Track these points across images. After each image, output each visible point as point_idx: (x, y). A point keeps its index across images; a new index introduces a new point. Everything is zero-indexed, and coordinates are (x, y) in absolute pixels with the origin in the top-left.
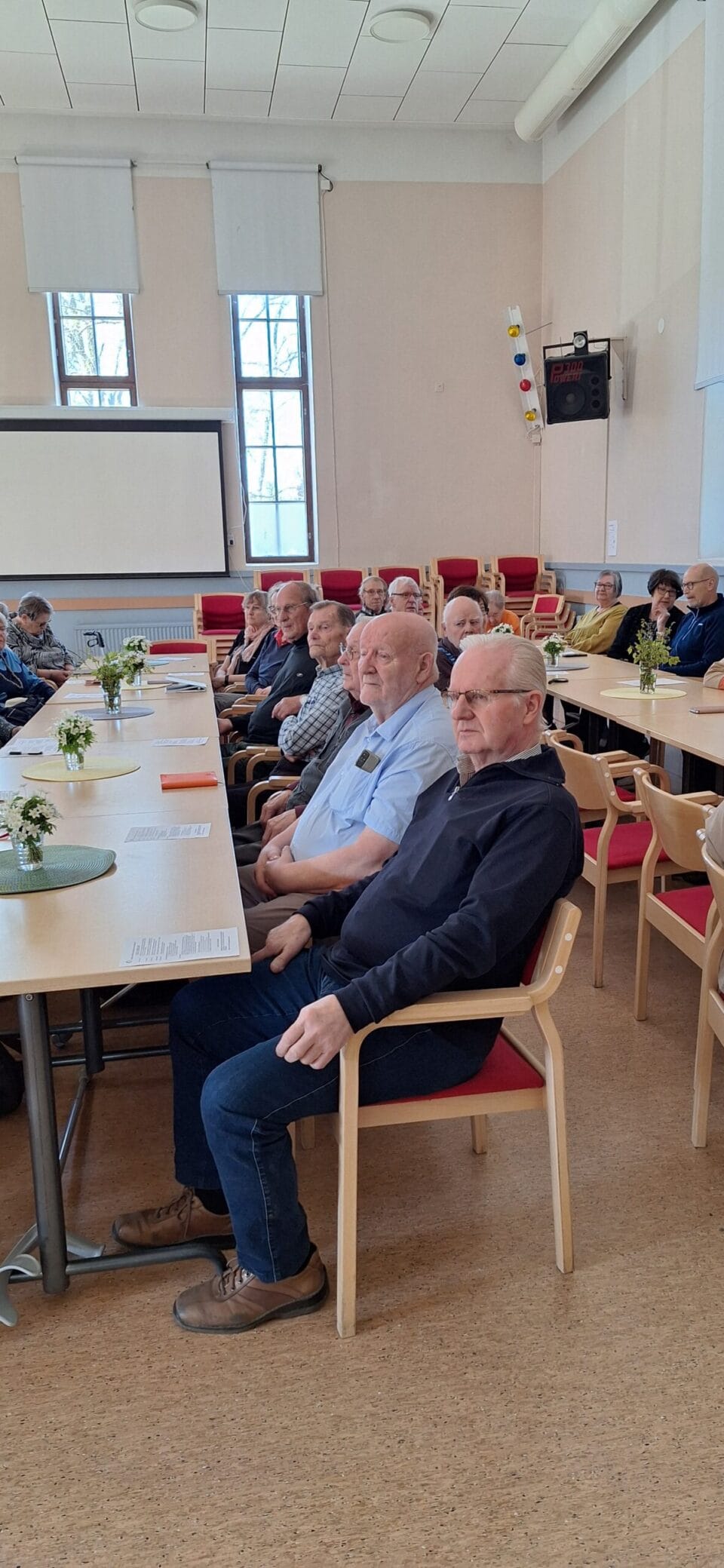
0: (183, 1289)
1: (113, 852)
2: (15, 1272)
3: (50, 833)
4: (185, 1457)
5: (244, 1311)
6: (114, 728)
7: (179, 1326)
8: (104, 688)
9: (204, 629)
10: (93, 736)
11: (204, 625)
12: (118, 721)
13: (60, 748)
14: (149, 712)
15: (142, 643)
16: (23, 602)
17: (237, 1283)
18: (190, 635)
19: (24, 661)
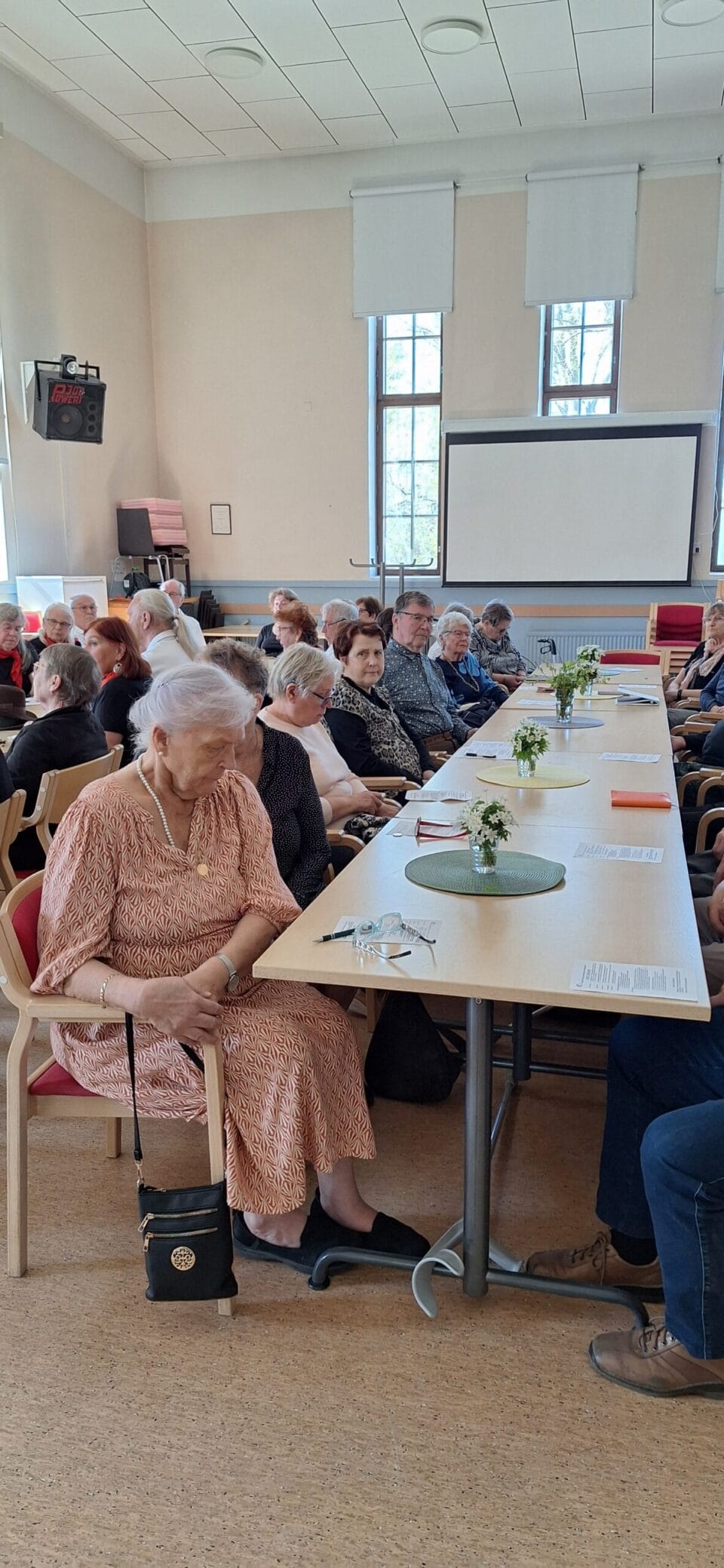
0: (600, 1332)
1: (563, 866)
2: (438, 1264)
3: (506, 839)
4: (592, 1512)
5: (664, 1375)
6: (563, 736)
7: (592, 1368)
8: (557, 697)
9: (657, 640)
10: (547, 744)
11: (657, 636)
12: (567, 730)
13: (514, 754)
14: (597, 723)
15: (595, 652)
16: (488, 608)
17: (660, 1344)
18: (641, 645)
19: (482, 665)
